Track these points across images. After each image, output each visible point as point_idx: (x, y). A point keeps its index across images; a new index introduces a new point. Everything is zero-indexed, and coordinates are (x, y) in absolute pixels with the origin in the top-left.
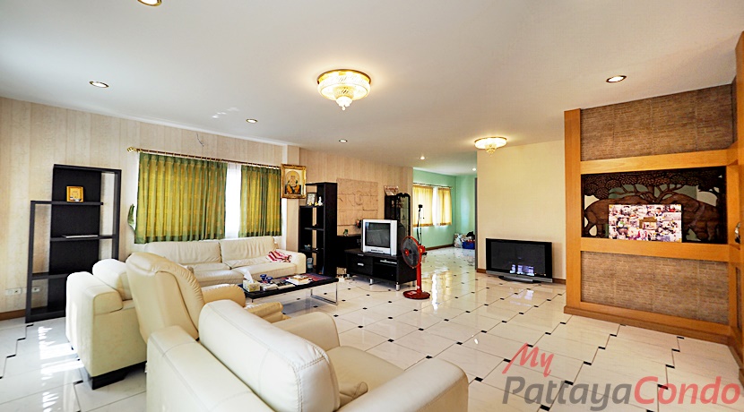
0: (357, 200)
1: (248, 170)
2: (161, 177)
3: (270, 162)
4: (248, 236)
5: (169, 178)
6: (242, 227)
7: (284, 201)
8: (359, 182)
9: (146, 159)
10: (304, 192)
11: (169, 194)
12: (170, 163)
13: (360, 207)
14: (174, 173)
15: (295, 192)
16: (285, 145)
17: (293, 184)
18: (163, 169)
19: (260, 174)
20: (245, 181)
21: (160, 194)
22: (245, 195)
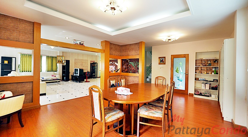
0: (81, 64)
1: (48, 57)
2: (26, 59)
3: (54, 55)
4: (48, 71)
5: (28, 59)
6: (46, 69)
7: (58, 64)
8: (82, 60)
9: (22, 55)
10: (63, 62)
11: (28, 62)
12: (28, 56)
13: (82, 66)
14: (29, 58)
15: (61, 62)
16: (58, 51)
17: (60, 60)
18: (26, 57)
19: (51, 58)
20: (47, 59)
21: (26, 62)
22: (47, 63)
